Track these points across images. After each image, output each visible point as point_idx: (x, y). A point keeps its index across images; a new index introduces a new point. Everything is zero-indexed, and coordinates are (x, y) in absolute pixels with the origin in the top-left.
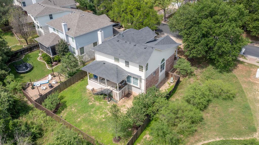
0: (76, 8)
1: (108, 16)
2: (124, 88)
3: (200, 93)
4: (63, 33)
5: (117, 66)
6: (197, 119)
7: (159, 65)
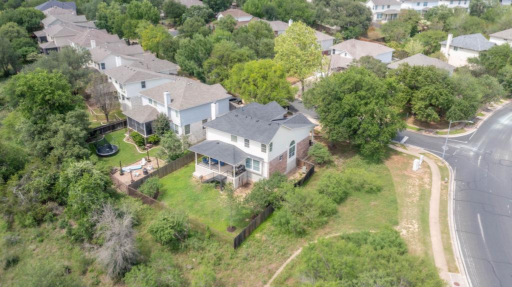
0: (176, 75)
1: (222, 85)
2: (242, 174)
3: (335, 182)
4: (164, 106)
5: (234, 146)
6: (329, 209)
7: (287, 148)
